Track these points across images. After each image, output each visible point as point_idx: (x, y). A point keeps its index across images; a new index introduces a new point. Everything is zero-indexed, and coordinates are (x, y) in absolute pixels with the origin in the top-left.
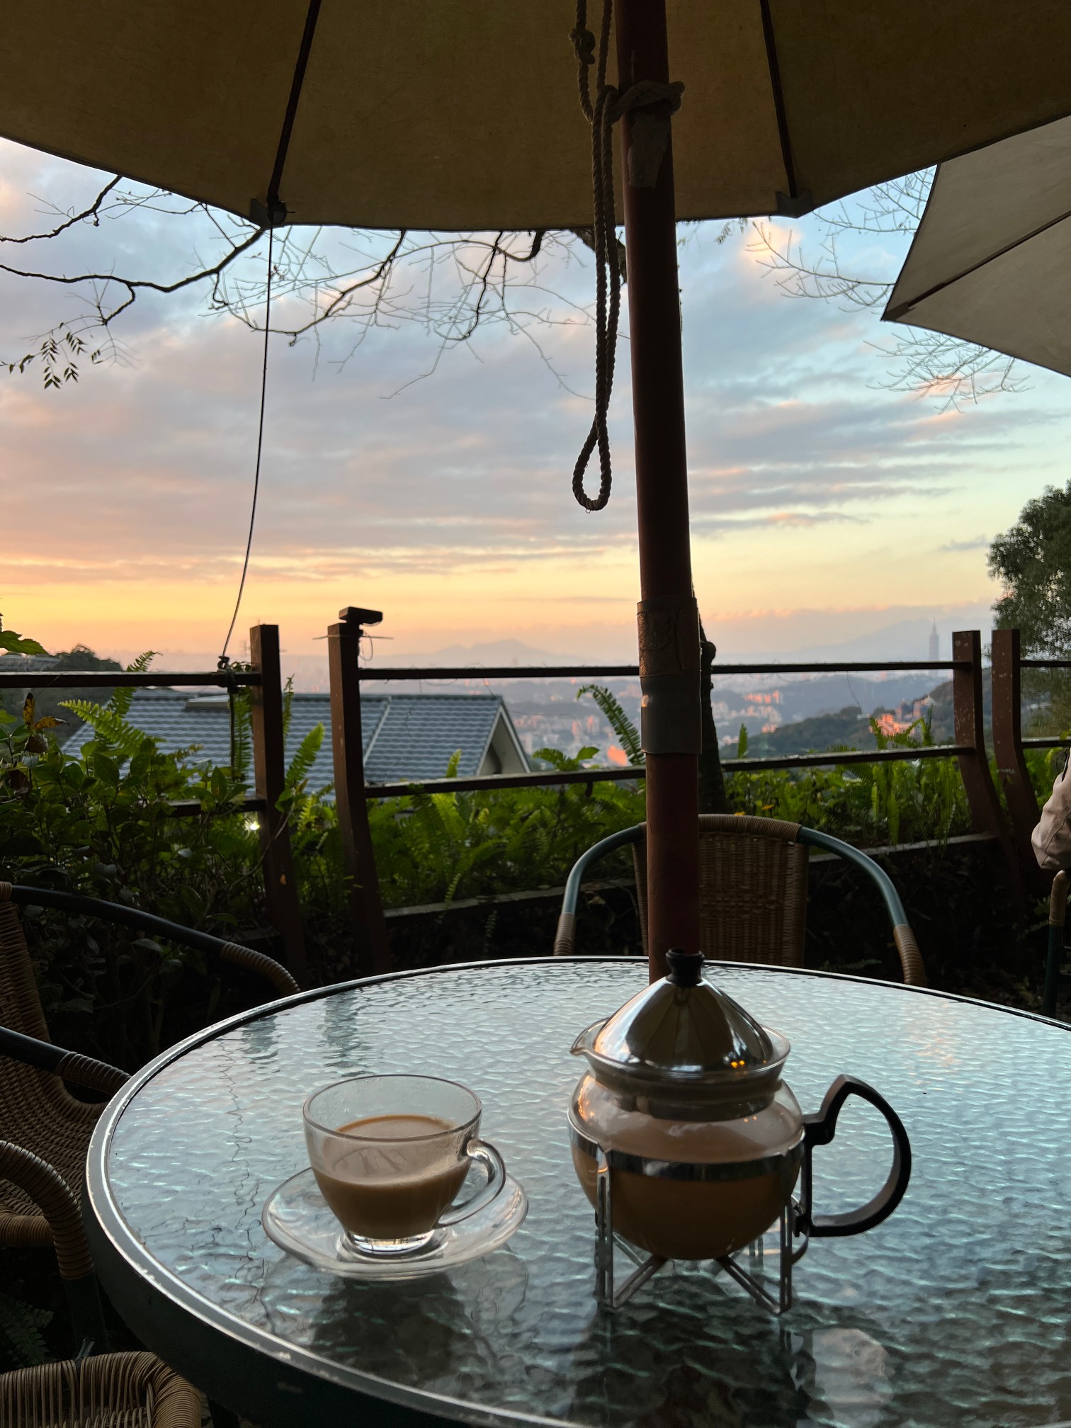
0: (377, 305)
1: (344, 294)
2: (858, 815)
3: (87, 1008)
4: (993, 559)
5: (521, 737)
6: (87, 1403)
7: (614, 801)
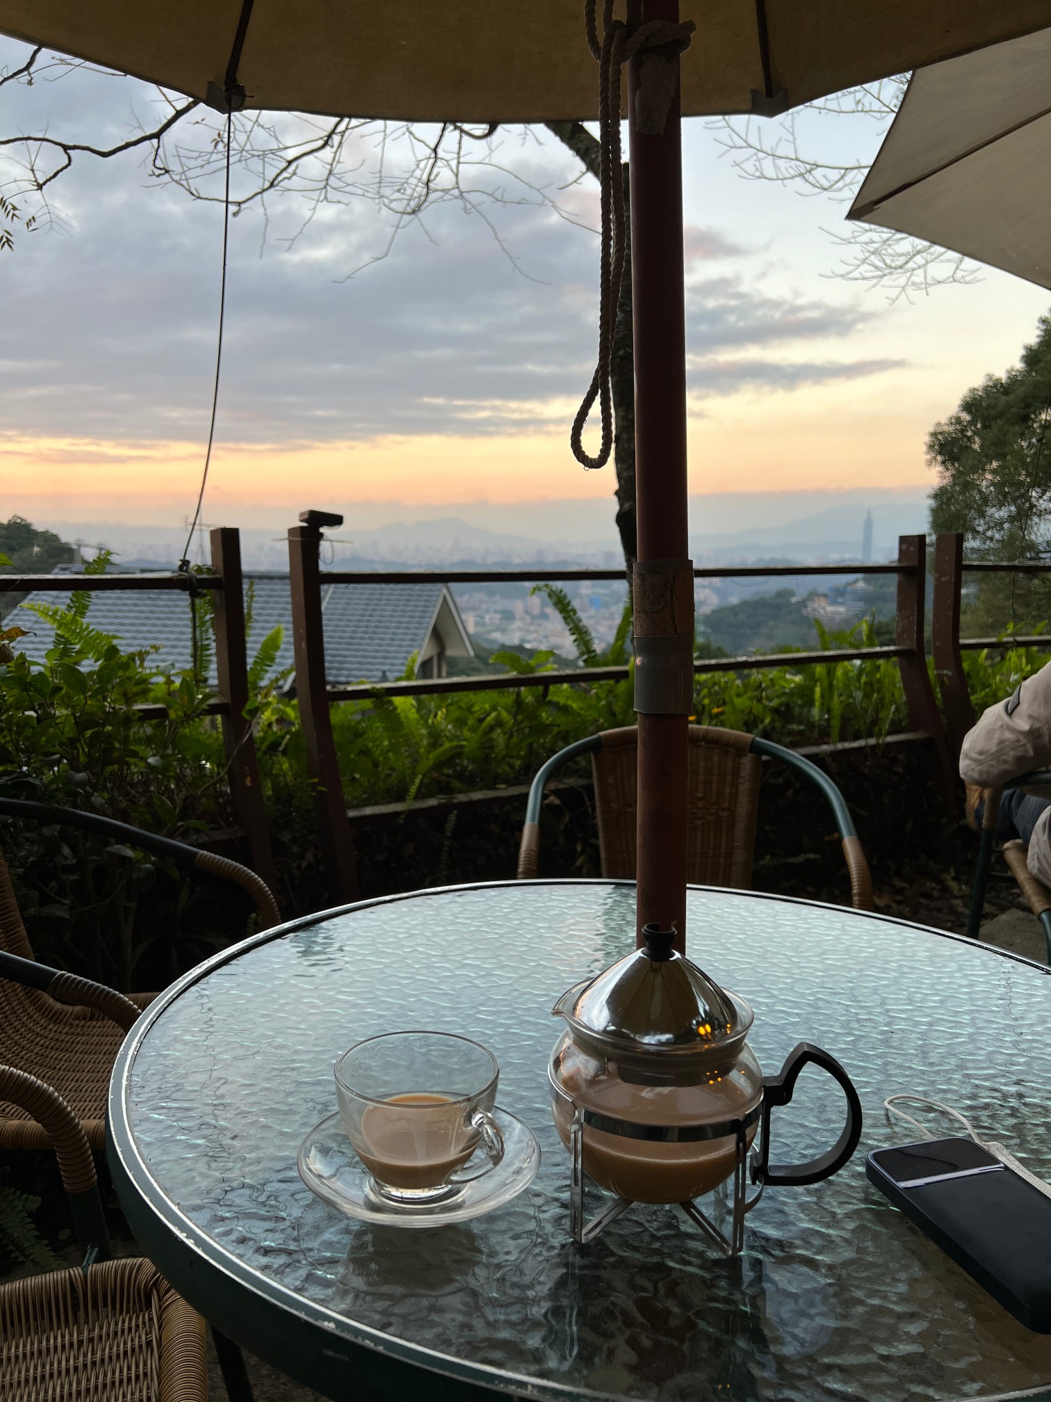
0: (327, 180)
1: (290, 163)
2: (801, 714)
3: (62, 913)
4: (931, 447)
5: (464, 617)
6: (95, 1307)
7: (570, 702)
